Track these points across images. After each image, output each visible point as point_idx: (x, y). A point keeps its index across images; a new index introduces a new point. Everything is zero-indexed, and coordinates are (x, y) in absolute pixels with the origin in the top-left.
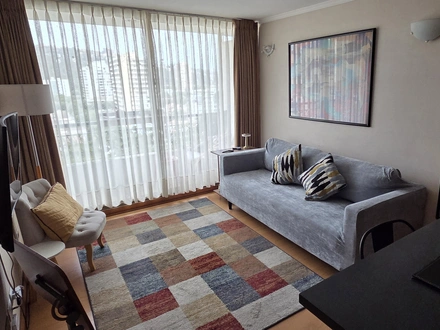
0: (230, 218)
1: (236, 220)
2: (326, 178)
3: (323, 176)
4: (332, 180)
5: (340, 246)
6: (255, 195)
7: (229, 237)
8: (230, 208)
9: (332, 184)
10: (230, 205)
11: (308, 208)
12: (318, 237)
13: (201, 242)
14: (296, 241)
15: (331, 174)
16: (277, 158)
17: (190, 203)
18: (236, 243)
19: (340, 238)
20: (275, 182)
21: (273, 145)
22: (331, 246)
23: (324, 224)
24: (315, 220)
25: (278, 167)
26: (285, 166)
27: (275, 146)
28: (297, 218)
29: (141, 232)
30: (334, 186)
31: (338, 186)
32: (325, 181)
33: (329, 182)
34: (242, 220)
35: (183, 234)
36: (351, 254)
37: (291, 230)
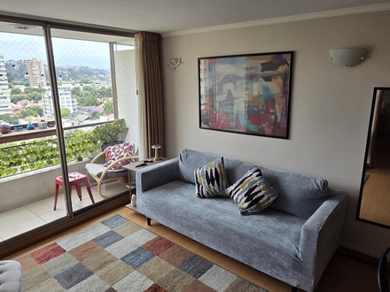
0: (154, 236)
1: (161, 238)
2: (260, 191)
3: (256, 190)
4: (266, 194)
5: (297, 264)
6: (187, 213)
7: (163, 262)
8: (149, 224)
9: (266, 197)
10: (149, 220)
11: (249, 224)
12: (269, 256)
13: (135, 272)
14: (240, 259)
15: (264, 189)
16: (199, 172)
17: (103, 223)
18: (173, 268)
19: (297, 256)
20: (201, 196)
21: (187, 156)
22: (286, 264)
23: (275, 242)
24: (263, 238)
25: (203, 181)
26: (210, 180)
27: (190, 157)
28: (242, 236)
29: (59, 271)
30: (269, 199)
31: (272, 199)
32: (259, 195)
33: (263, 196)
34: (167, 237)
35: (111, 265)
36: (311, 272)
37: (234, 248)
